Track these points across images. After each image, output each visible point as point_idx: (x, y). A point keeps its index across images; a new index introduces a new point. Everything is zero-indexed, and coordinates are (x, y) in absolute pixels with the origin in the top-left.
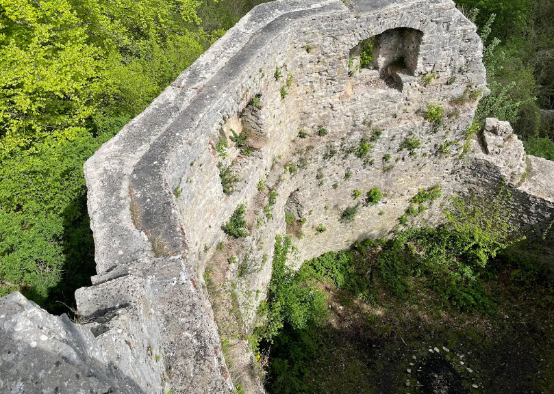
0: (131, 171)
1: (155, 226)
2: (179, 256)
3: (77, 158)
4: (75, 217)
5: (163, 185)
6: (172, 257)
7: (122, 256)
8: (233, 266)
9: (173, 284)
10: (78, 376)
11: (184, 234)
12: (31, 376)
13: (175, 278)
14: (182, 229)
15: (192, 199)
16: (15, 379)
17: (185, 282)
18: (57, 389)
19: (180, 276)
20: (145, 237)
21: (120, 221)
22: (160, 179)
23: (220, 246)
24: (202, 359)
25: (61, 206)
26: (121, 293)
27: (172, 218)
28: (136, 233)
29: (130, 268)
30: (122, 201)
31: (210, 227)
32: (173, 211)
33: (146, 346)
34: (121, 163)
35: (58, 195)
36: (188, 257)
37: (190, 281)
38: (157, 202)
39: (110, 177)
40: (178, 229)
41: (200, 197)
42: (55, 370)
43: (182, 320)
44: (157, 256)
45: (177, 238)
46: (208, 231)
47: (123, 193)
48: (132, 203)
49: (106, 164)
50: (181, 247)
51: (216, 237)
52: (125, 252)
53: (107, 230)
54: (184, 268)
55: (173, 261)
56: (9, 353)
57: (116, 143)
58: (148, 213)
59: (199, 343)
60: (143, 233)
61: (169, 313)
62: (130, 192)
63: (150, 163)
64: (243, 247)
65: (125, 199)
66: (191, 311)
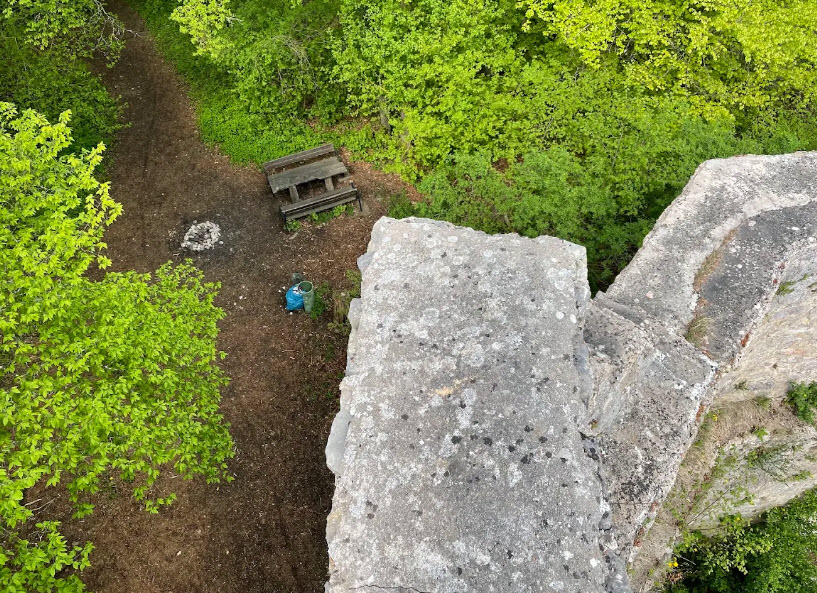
0: (754, 213)
1: (717, 303)
2: (715, 364)
3: (693, 148)
4: (626, 212)
5: (778, 264)
6: (705, 357)
7: (649, 299)
8: (752, 440)
9: (676, 387)
10: (575, 390)
11: (744, 346)
12: (534, 342)
13: (685, 382)
14: (747, 337)
15: (792, 312)
16: (519, 330)
17: (692, 398)
18: (547, 379)
19: (693, 386)
20: (694, 304)
21: (683, 261)
22: (781, 253)
23: (761, 401)
24: (630, 495)
25: (626, 187)
26: (618, 337)
27: (748, 312)
28: (689, 290)
29: (647, 321)
30: (707, 240)
31: (775, 366)
32: (758, 306)
33: (594, 417)
34: (751, 195)
35: (634, 173)
36: (724, 375)
37: (698, 404)
38: (750, 277)
39: (720, 199)
40: (742, 332)
41: (805, 321)
42: (560, 360)
43: (649, 433)
44: (687, 337)
45: (731, 341)
46: (767, 369)
47: (718, 232)
48: (716, 253)
49: (731, 181)
50: (724, 356)
51: (768, 385)
52: (655, 299)
53: (658, 258)
54: (706, 383)
55: (701, 361)
56: (533, 300)
57: (767, 165)
58: (724, 280)
59: (642, 478)
60: (695, 296)
61: (643, 411)
62: (728, 238)
63: (787, 225)
64: (790, 432)
65: (713, 240)
66: (667, 436)
